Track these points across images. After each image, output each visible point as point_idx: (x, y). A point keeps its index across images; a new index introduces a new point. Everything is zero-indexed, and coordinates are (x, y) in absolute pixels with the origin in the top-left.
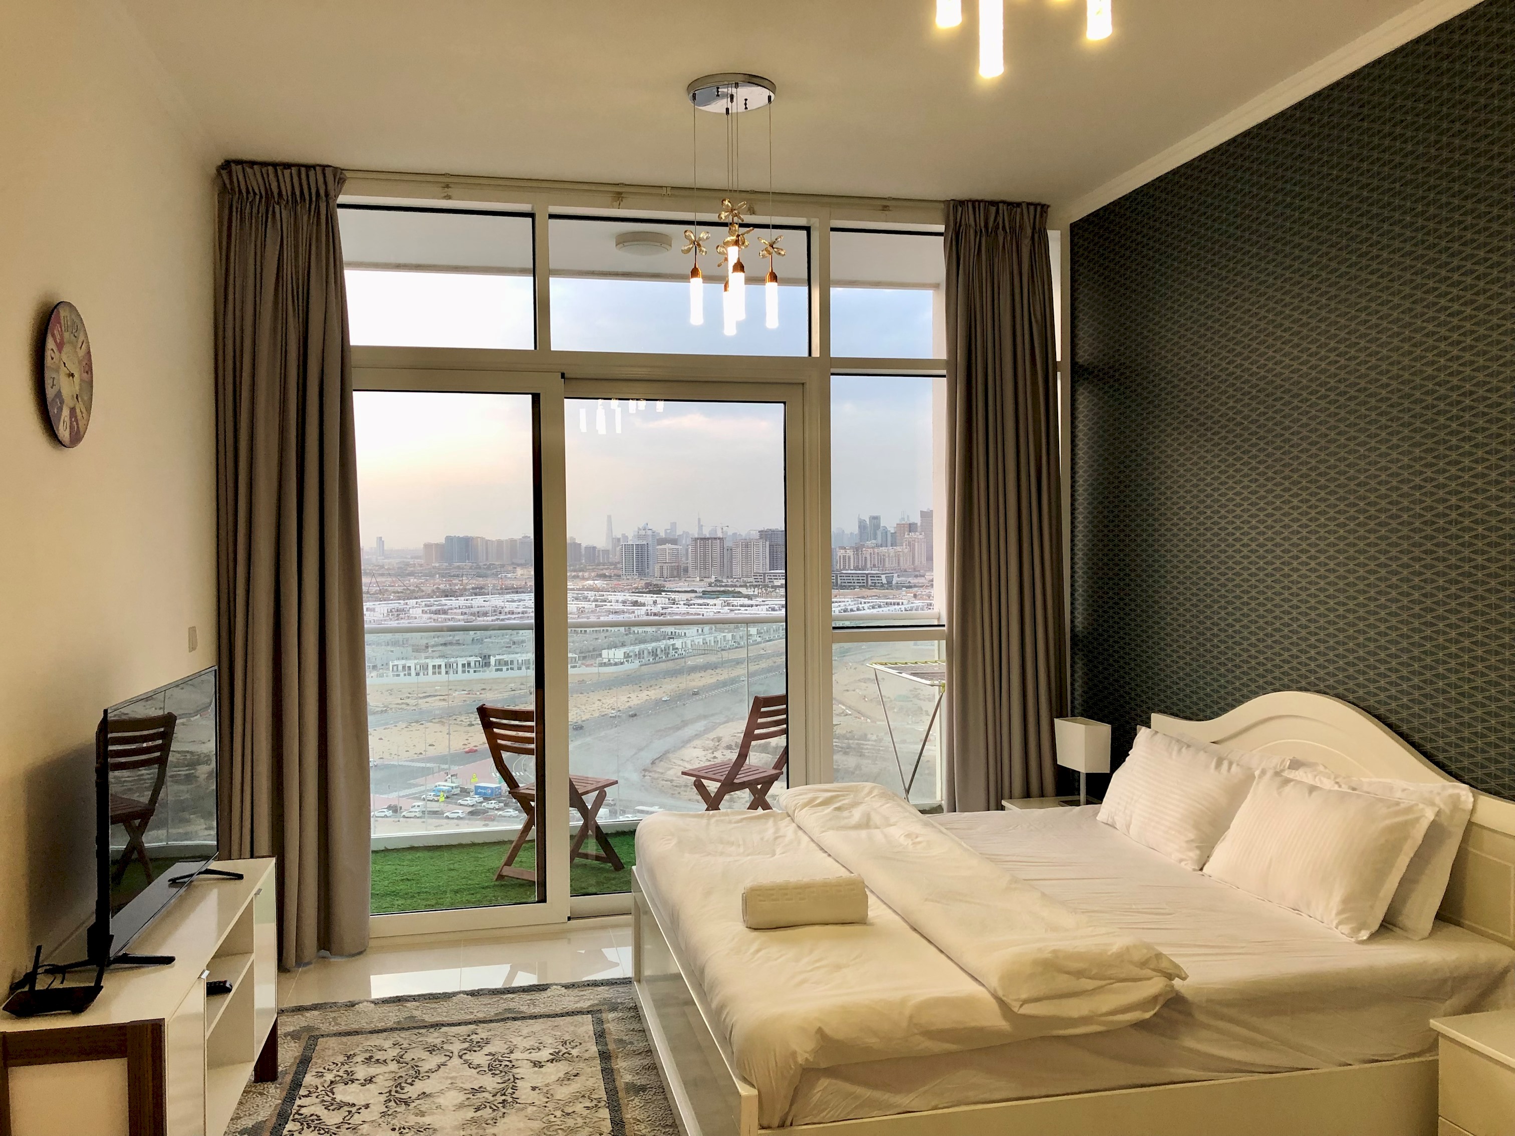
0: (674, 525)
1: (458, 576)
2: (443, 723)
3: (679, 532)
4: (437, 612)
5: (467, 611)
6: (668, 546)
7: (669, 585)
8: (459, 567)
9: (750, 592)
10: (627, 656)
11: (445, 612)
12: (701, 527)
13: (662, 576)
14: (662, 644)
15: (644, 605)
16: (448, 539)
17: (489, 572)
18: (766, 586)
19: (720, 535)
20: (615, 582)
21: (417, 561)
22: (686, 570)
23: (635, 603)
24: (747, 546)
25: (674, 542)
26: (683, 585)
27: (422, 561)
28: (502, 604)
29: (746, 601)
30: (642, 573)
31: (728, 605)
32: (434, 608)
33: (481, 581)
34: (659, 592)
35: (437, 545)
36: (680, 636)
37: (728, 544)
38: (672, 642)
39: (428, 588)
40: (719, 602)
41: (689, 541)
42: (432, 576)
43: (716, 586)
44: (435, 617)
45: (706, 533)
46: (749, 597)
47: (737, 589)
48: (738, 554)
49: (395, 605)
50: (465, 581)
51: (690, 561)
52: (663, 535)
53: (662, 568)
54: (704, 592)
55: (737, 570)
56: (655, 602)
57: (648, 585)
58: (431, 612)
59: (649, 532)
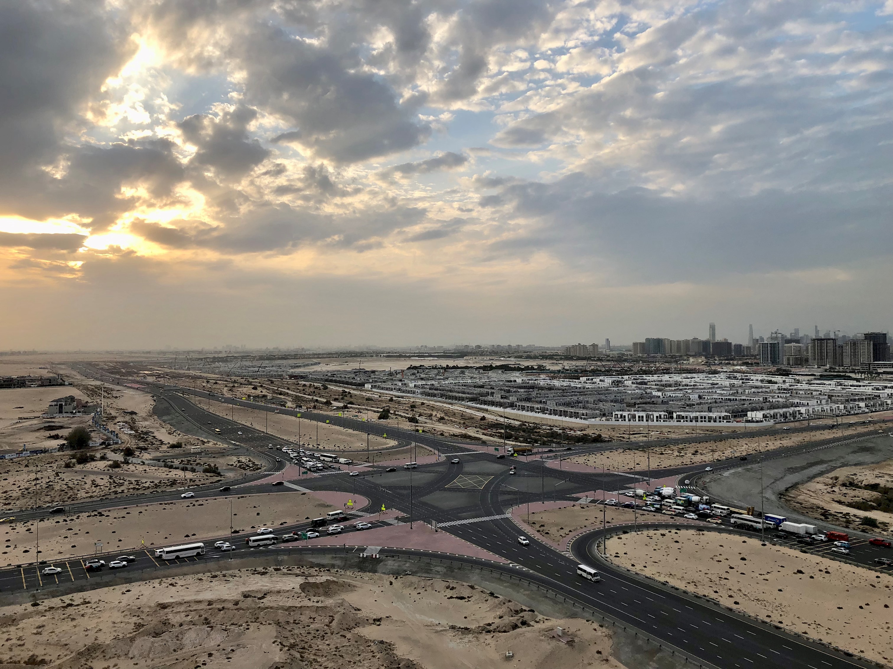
0: (797, 331)
1: (653, 362)
2: (645, 452)
3: (801, 335)
4: (641, 383)
5: (659, 383)
6: (793, 344)
7: (793, 370)
8: (653, 357)
9: (858, 376)
10: (765, 416)
11: (645, 384)
12: (817, 332)
13: (789, 364)
14: (791, 410)
15: (776, 383)
16: (647, 339)
17: (672, 360)
18: (871, 373)
19: (832, 336)
20: (755, 368)
21: (628, 353)
22: (807, 360)
23: (770, 382)
24: (854, 344)
25: (797, 341)
26: (804, 370)
27: (632, 353)
28: (681, 380)
29: (855, 383)
30: (774, 362)
31: (841, 385)
32: (639, 381)
33: (667, 365)
34: (787, 375)
35: (640, 343)
36: (803, 405)
37: (839, 343)
38: (798, 409)
39: (635, 369)
40: (833, 382)
41: (809, 341)
42: (637, 361)
43: (830, 371)
44: (640, 386)
45: (822, 335)
46: (858, 380)
47: (847, 374)
48: (848, 350)
49: (615, 378)
50: (658, 365)
51: (810, 354)
52: (789, 337)
53: (788, 359)
54: (821, 376)
55: (847, 361)
56: (784, 382)
57: (778, 370)
58: (637, 383)
59: (779, 335)
